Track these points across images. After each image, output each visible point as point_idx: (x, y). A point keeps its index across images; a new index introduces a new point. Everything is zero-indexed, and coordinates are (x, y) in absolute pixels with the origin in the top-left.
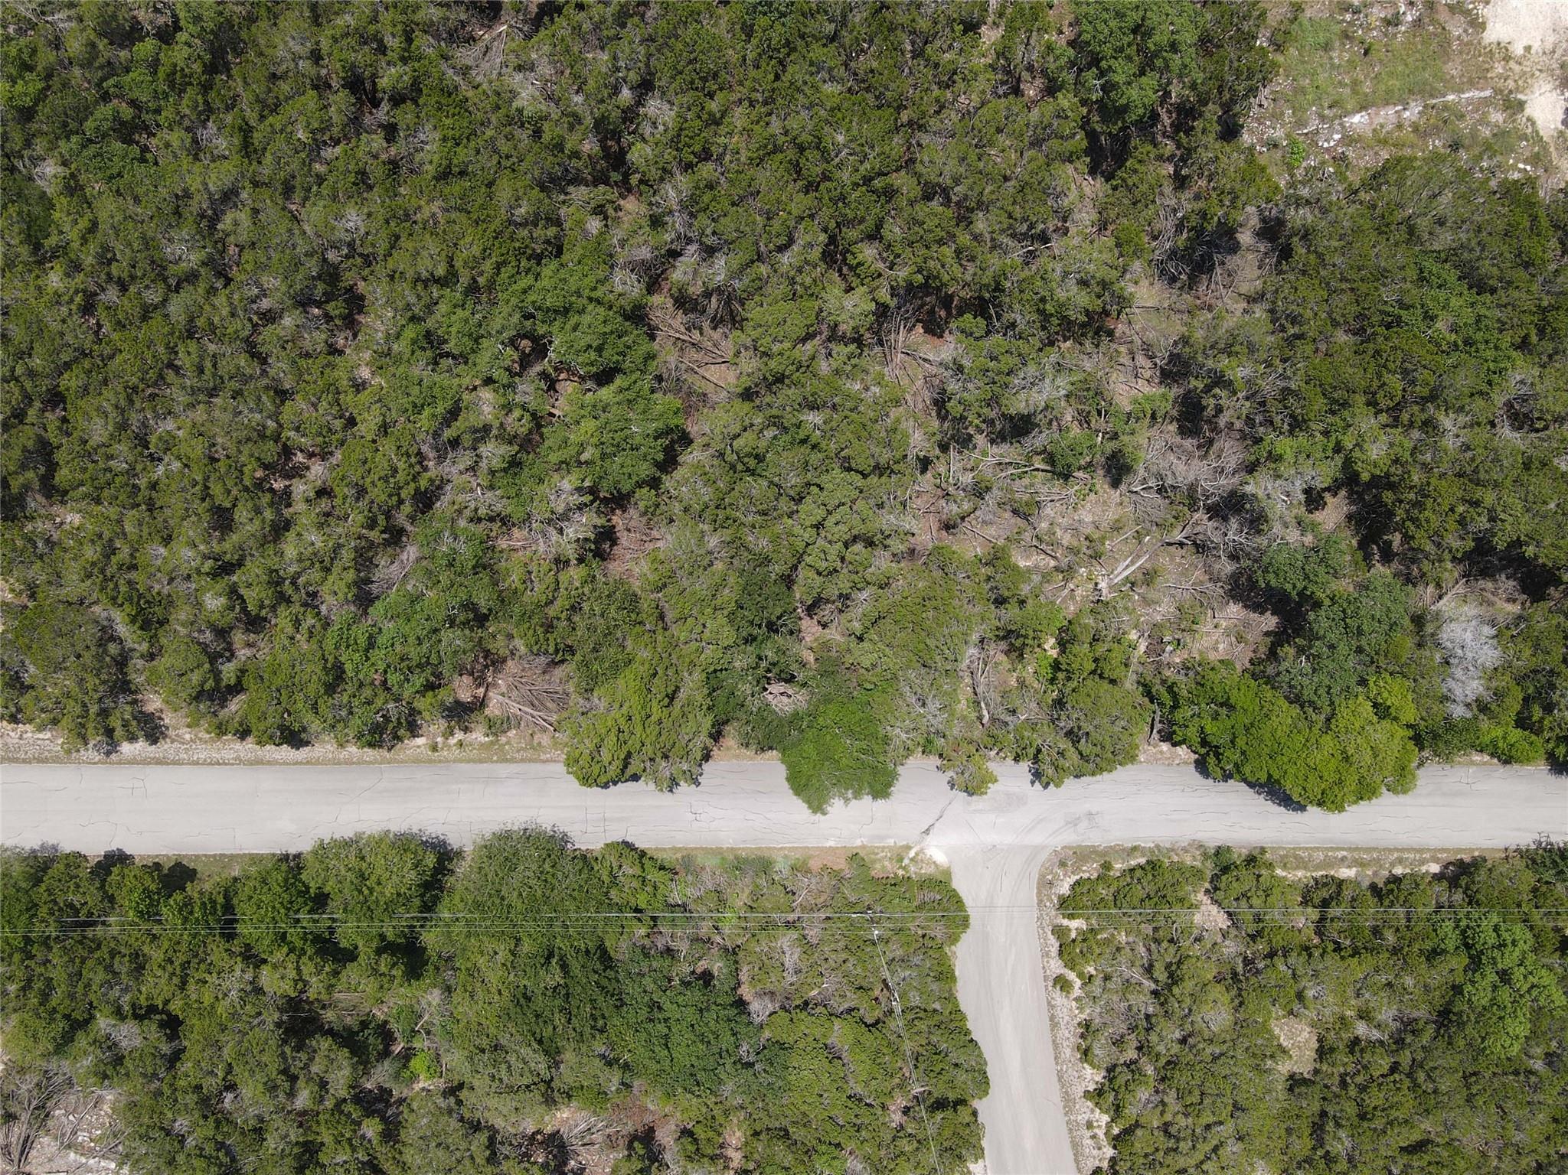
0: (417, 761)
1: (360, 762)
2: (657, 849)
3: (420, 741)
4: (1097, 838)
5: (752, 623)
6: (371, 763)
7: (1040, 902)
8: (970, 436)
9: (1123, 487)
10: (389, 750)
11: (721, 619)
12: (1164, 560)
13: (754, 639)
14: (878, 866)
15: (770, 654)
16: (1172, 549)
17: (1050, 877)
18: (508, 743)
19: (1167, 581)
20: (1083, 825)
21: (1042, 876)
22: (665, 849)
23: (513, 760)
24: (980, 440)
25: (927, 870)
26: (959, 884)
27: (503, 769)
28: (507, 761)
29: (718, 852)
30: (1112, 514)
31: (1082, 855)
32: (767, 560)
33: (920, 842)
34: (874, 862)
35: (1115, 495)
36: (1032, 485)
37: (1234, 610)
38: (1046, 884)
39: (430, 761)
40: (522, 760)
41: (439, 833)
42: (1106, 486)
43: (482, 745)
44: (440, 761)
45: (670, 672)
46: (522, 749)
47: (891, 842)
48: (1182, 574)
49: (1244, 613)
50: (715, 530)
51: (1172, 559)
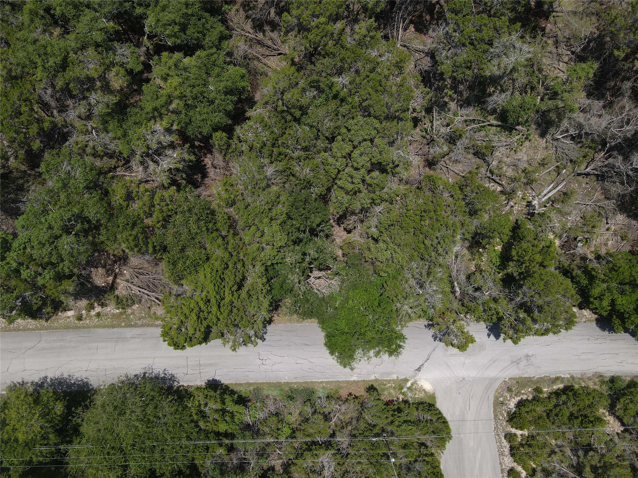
0: (67, 327)
1: (25, 329)
2: (236, 384)
3: (70, 313)
4: (532, 372)
5: (298, 229)
6: (33, 330)
7: (496, 416)
8: (446, 103)
9: (549, 137)
10: (47, 320)
11: (275, 226)
12: (574, 186)
13: (301, 241)
14: (386, 393)
15: (312, 252)
16: (580, 178)
17: (501, 399)
18: (133, 313)
19: (576, 200)
20: (524, 363)
21: (496, 398)
22: (241, 384)
23: (136, 326)
24: (452, 105)
25: (419, 396)
26: (442, 405)
27: (129, 332)
28: (131, 326)
29: (278, 385)
30: (539, 156)
31: (522, 382)
32: (309, 184)
33: (414, 376)
34: (383, 390)
35: (542, 142)
36: (487, 136)
37: (621, 218)
38: (498, 404)
39: (77, 328)
40: (143, 326)
41: (83, 377)
42: (537, 136)
43: (113, 315)
44: (84, 327)
45: (239, 266)
46: (142, 317)
47: (394, 377)
48: (586, 195)
49: (627, 221)
50: (272, 163)
51: (580, 184)
